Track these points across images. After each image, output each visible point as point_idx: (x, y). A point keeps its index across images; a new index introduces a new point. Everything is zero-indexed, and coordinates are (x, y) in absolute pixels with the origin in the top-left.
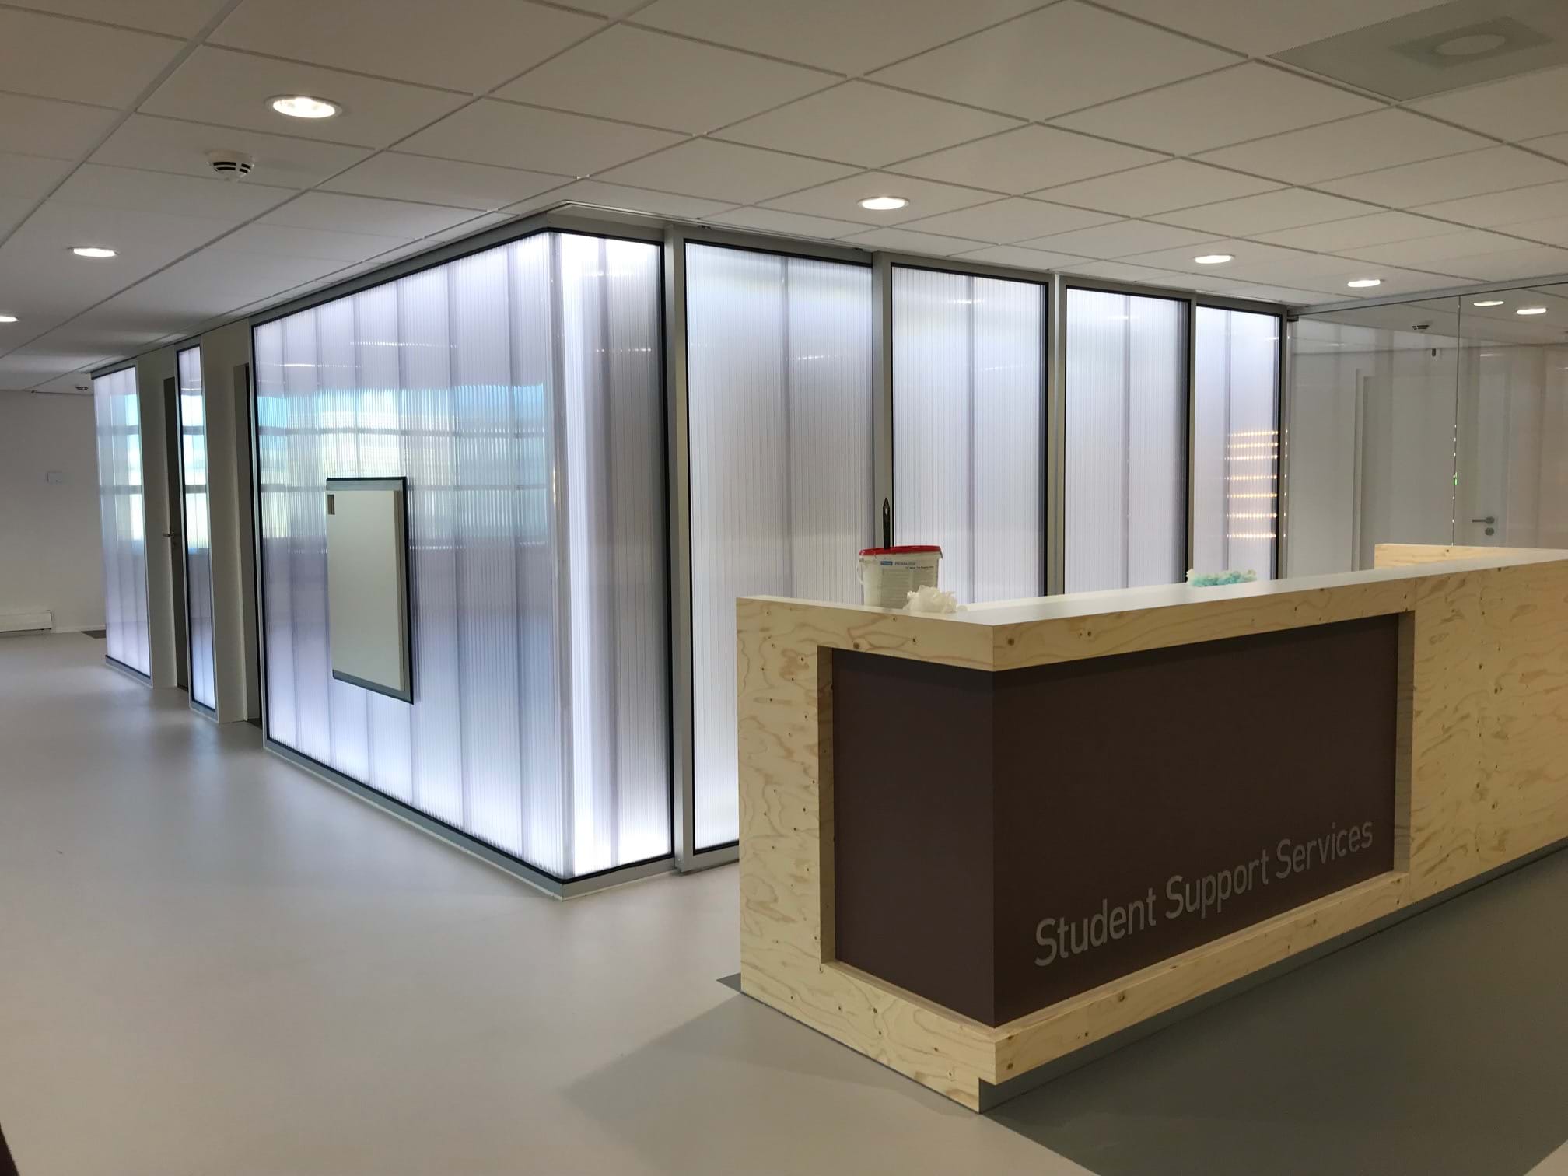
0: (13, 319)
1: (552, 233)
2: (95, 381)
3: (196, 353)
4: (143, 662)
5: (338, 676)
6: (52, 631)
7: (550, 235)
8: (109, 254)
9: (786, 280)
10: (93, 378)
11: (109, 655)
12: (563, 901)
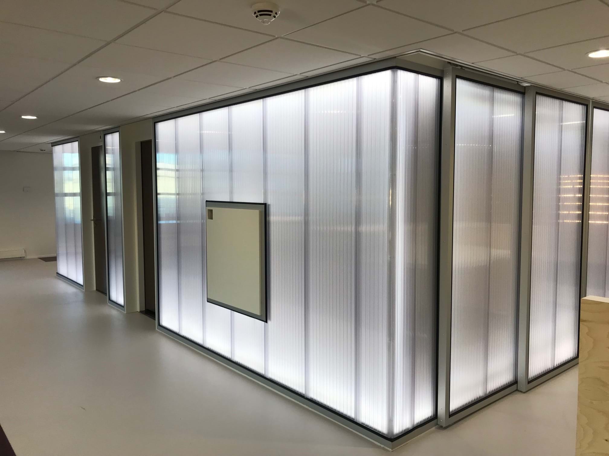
0: (35, 118)
1: (392, 70)
2: (53, 147)
3: (116, 136)
4: (79, 278)
5: (209, 301)
6: (25, 258)
7: (391, 70)
8: (117, 81)
9: (492, 100)
10: (52, 146)
11: (58, 272)
12: (392, 451)
